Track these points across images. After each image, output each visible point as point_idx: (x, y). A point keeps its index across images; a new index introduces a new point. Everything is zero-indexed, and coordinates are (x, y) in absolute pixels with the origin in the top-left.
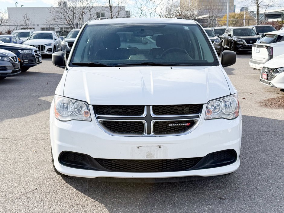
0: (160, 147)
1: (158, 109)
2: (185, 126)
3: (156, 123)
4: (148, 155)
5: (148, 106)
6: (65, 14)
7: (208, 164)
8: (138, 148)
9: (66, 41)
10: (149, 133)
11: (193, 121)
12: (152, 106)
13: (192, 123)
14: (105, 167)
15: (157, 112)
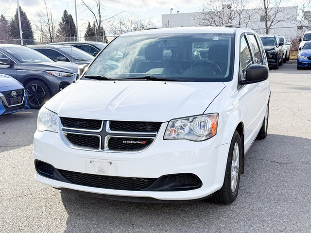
0: (111, 163)
1: (115, 125)
2: (139, 144)
3: (112, 138)
4: (100, 170)
5: (105, 121)
6: (211, 20)
7: (166, 187)
8: (91, 162)
9: (199, 52)
10: (103, 148)
11: (150, 139)
12: (110, 121)
13: (149, 142)
14: (67, 179)
15: (114, 127)
